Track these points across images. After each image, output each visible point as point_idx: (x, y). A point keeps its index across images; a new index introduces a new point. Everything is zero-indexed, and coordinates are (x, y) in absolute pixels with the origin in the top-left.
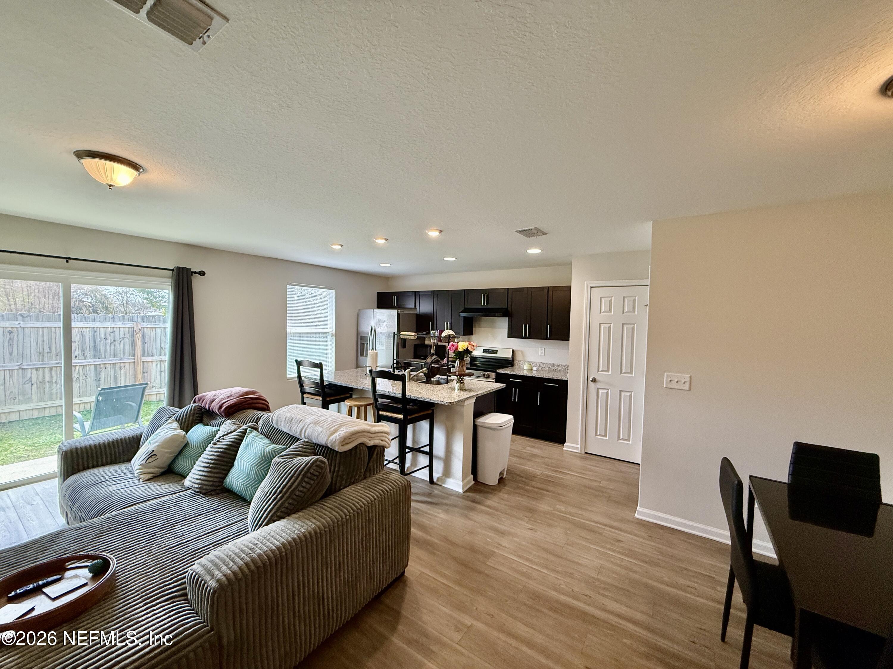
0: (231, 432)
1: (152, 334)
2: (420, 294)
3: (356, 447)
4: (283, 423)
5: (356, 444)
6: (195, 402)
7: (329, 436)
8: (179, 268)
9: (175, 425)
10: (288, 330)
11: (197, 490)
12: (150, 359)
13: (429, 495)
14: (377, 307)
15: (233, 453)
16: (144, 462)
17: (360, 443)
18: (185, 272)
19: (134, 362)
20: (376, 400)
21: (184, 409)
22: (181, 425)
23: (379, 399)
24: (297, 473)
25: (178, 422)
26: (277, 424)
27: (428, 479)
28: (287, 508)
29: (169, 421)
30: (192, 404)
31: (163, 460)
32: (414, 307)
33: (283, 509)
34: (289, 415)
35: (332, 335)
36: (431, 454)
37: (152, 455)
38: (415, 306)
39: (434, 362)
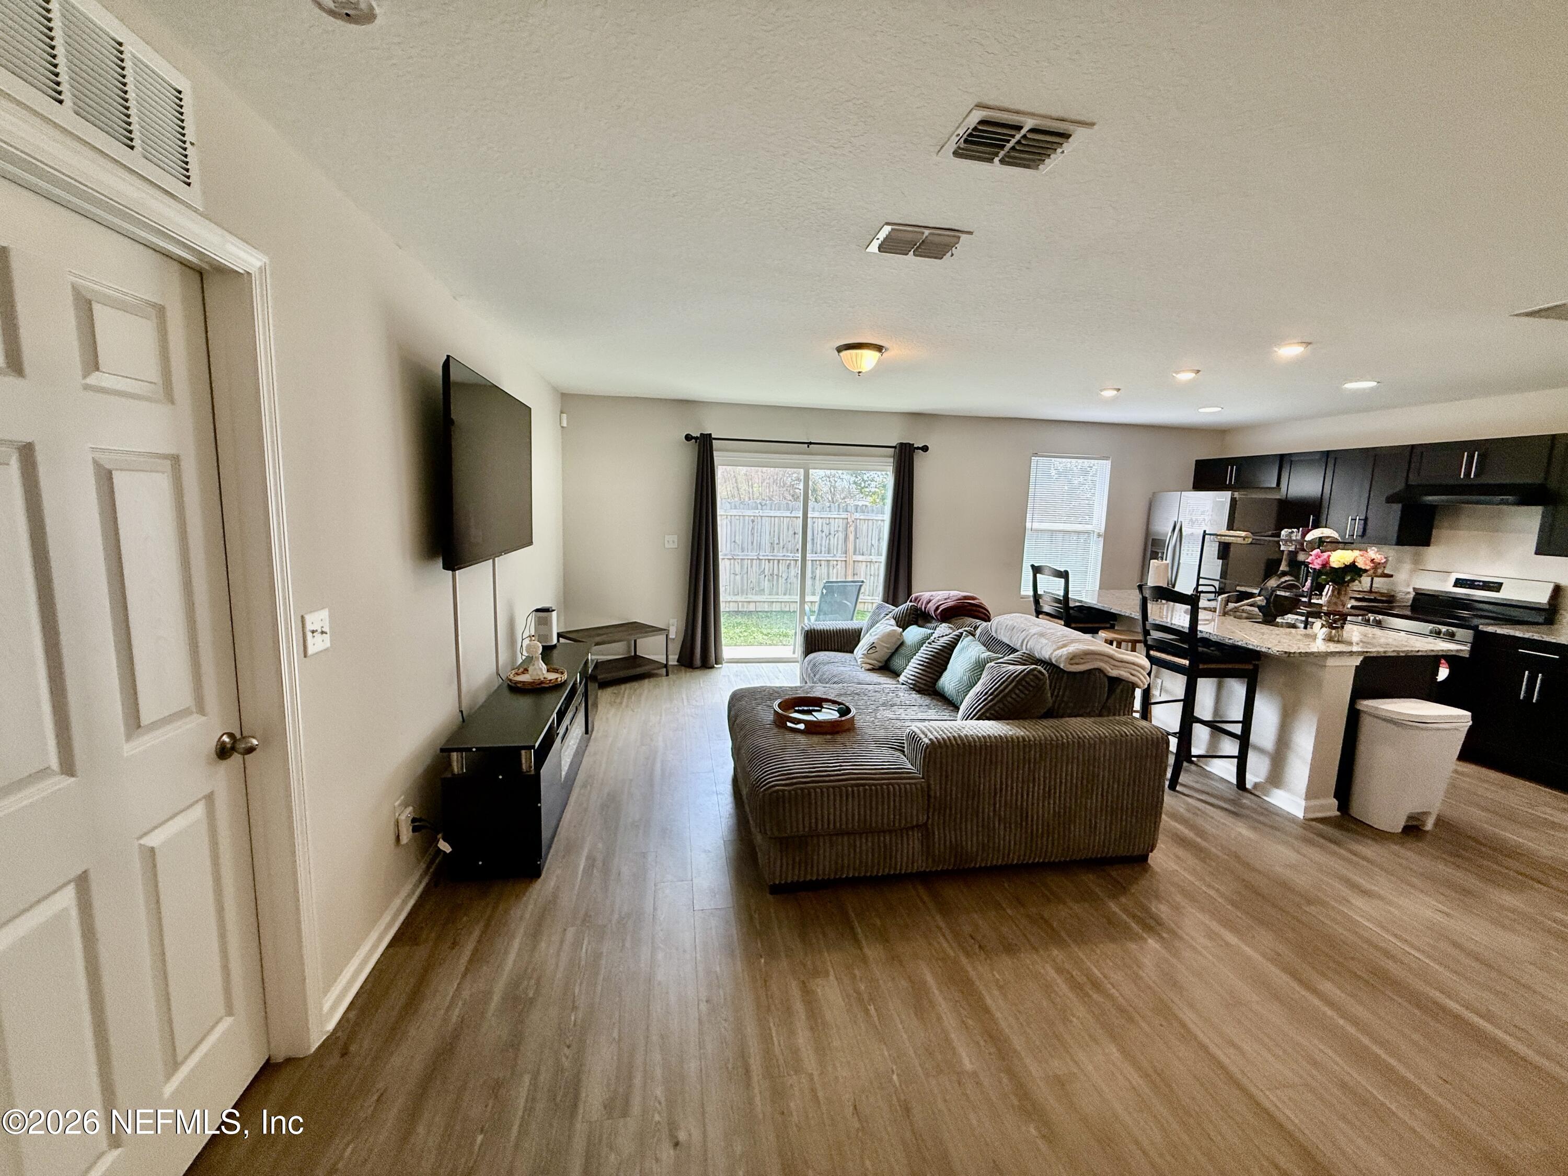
0: (946, 635)
1: (865, 527)
2: (1293, 459)
3: (1090, 672)
4: (1002, 631)
5: (1092, 667)
6: (911, 601)
7: (1055, 650)
8: (901, 444)
9: (893, 622)
10: (1028, 525)
11: (911, 686)
12: (860, 558)
13: (1233, 802)
14: (1193, 488)
15: (947, 656)
16: (865, 652)
17: (1097, 669)
18: (908, 449)
19: (846, 561)
20: (1146, 633)
21: (900, 607)
22: (897, 623)
23: (1152, 632)
24: (1011, 678)
25: (895, 619)
26: (996, 632)
27: (1234, 780)
28: (996, 712)
29: (888, 617)
30: (908, 603)
31: (883, 653)
32: (1274, 485)
33: (993, 712)
34: (1011, 623)
35: (1099, 535)
36: (1244, 740)
37: (872, 647)
38: (1278, 484)
39: (1283, 588)
